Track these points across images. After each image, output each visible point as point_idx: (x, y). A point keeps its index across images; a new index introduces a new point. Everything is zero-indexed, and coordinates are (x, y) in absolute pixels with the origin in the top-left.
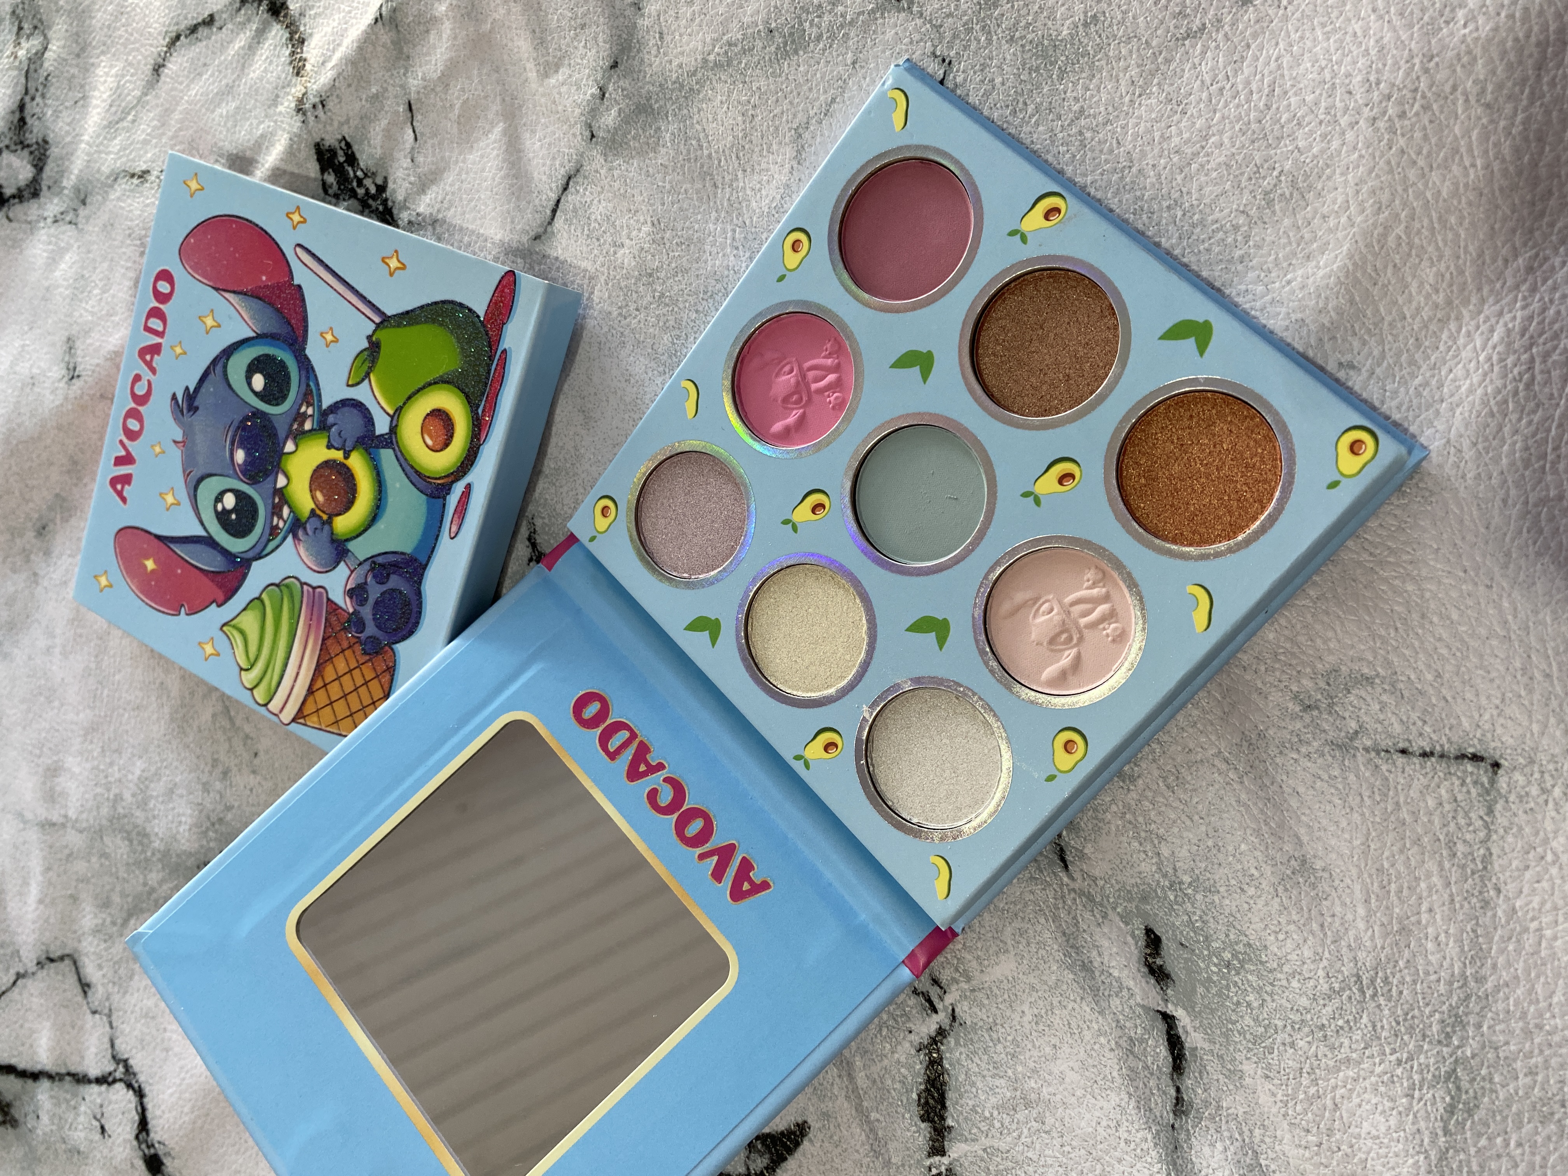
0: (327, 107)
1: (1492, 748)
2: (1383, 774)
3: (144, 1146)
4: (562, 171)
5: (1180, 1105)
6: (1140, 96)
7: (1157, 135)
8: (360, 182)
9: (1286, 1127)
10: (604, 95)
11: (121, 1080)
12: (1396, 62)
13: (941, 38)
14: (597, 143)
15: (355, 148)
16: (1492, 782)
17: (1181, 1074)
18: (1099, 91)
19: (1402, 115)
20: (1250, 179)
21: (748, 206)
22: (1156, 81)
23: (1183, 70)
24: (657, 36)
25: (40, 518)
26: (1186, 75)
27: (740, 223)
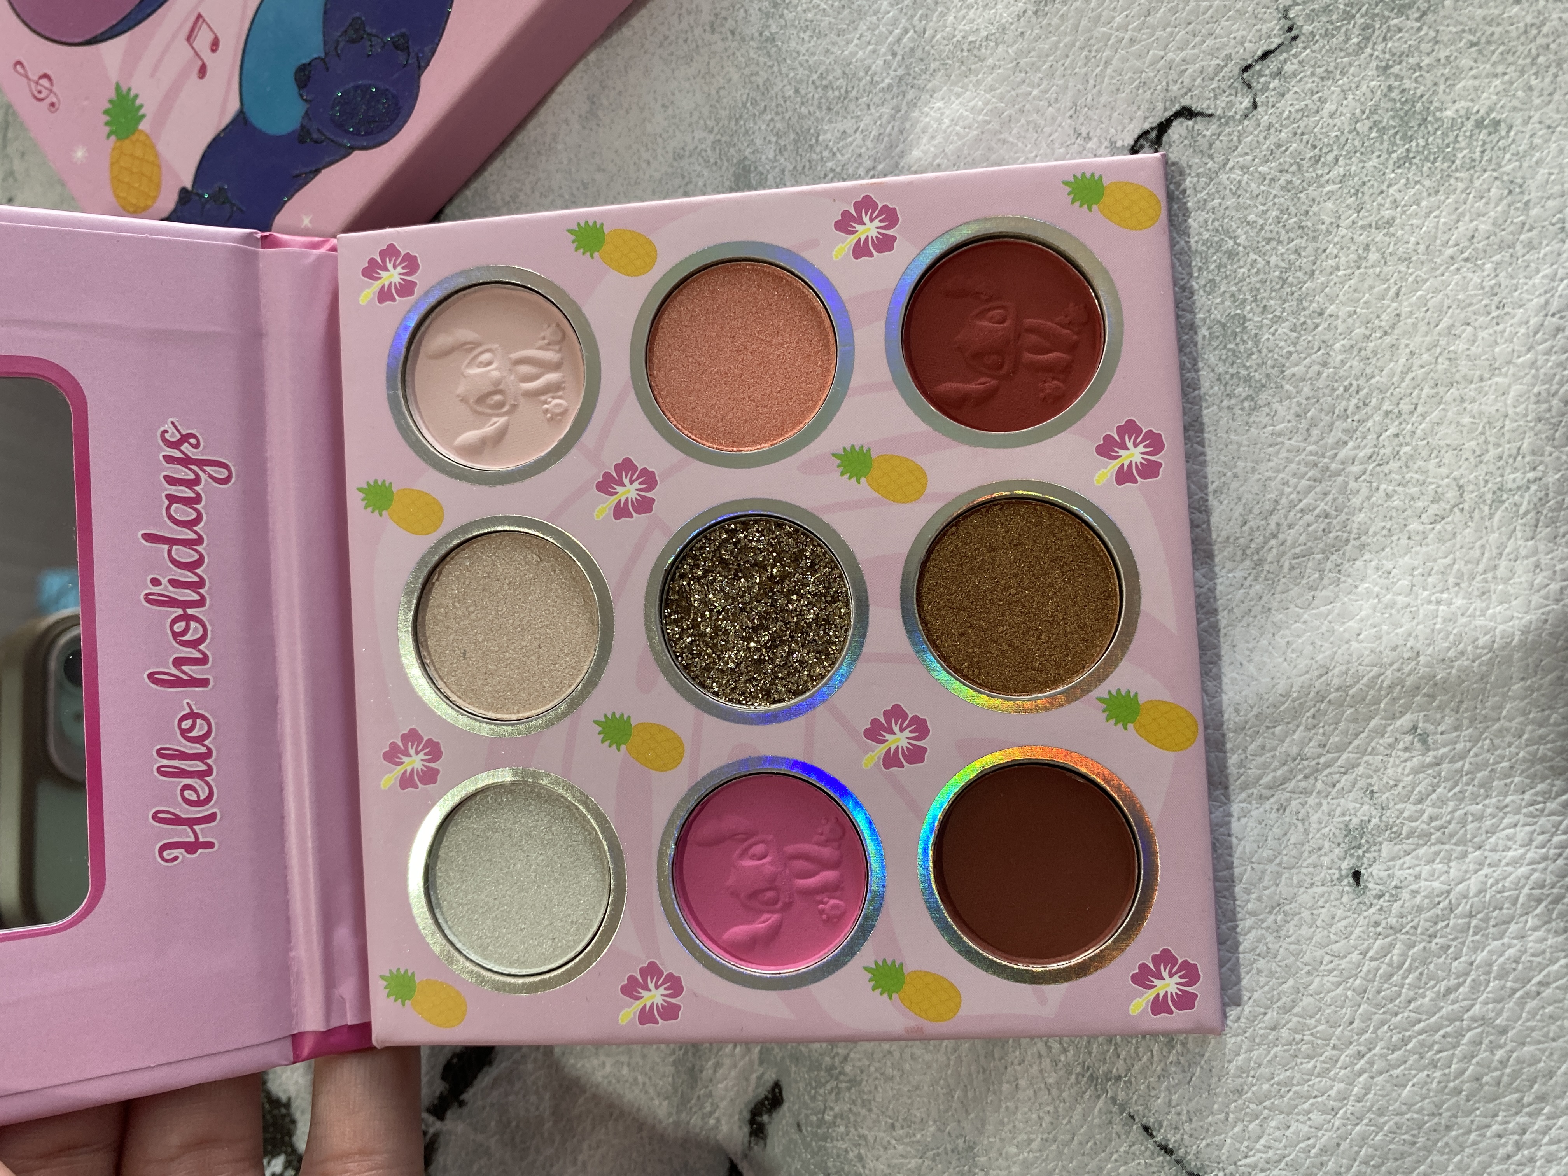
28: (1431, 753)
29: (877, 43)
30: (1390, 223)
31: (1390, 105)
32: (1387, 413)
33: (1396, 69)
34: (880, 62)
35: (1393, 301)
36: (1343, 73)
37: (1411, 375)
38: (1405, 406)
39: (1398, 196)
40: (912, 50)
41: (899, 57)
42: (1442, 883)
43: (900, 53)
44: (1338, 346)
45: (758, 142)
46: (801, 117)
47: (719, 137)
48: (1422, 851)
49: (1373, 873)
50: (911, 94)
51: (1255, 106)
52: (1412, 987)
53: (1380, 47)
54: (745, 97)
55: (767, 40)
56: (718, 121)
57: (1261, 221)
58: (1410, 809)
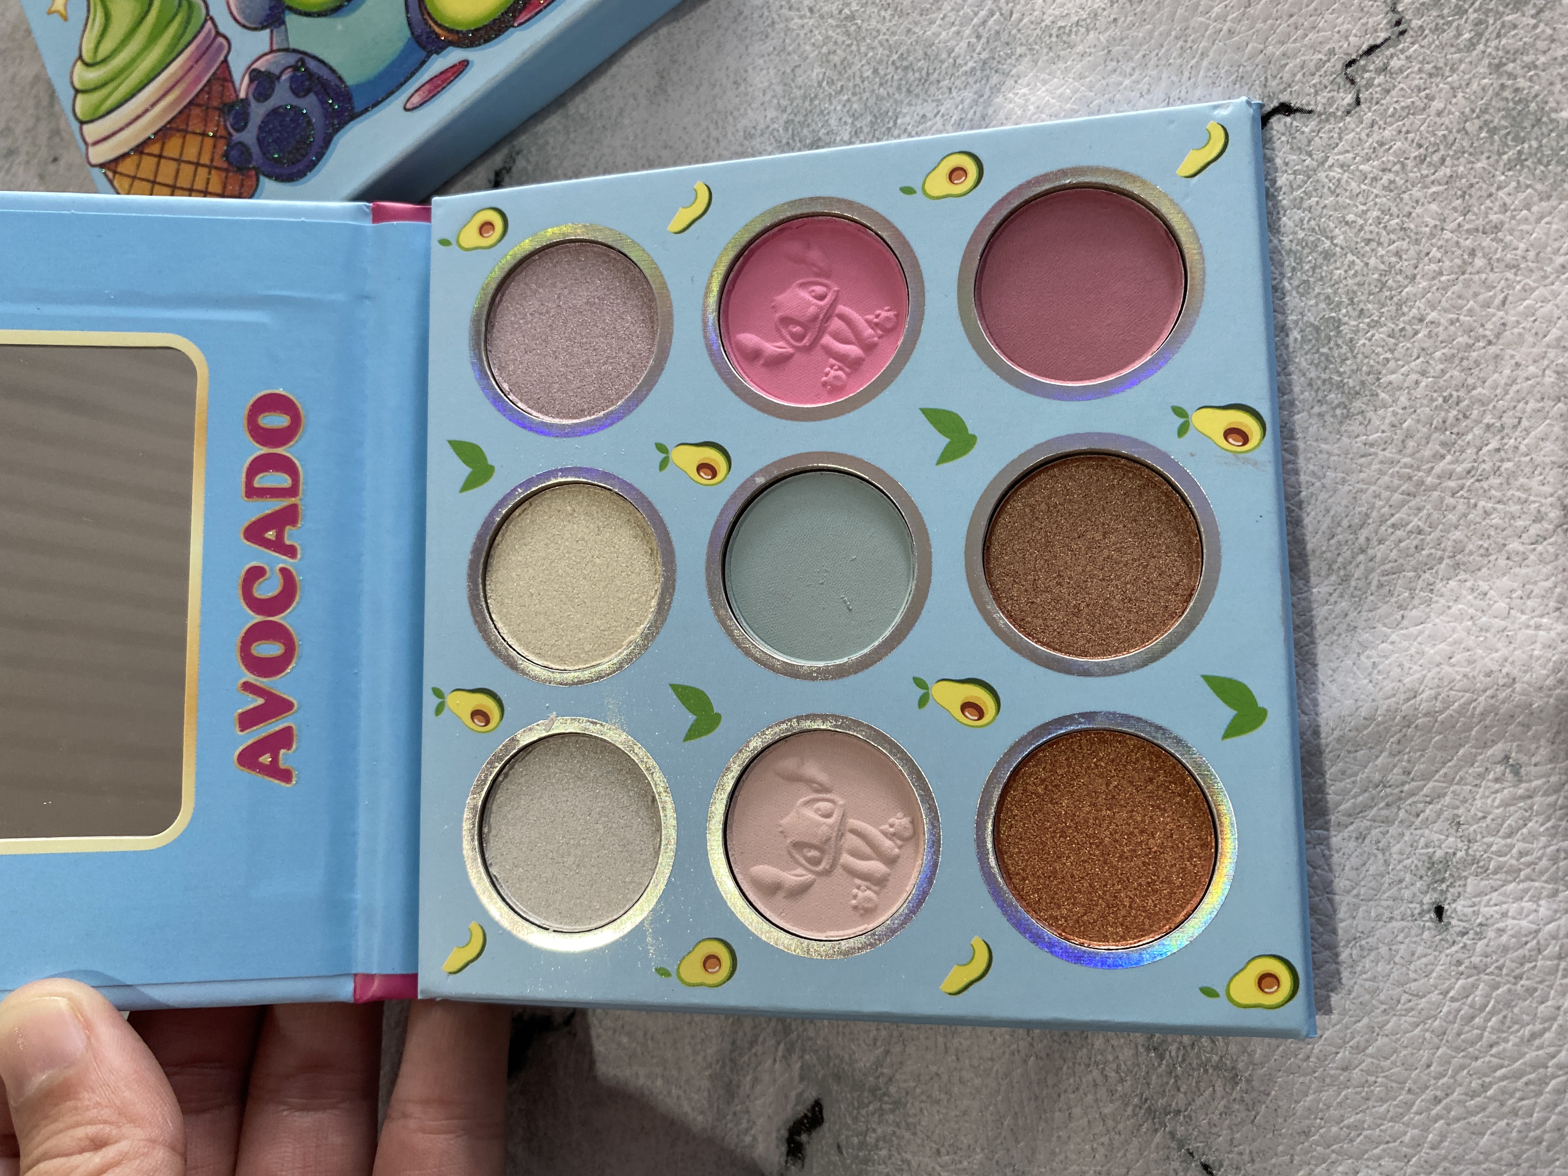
28: (1523, 785)
29: (961, 25)
30: (1497, 228)
31: (1502, 104)
32: (1488, 427)
33: (1510, 67)
34: (964, 44)
35: (1498, 309)
36: (1453, 70)
37: (1515, 388)
38: (1509, 420)
39: (1508, 200)
40: (998, 33)
41: (983, 40)
42: (1531, 922)
43: (985, 35)
44: (1438, 354)
45: (833, 122)
46: (879, 98)
47: (792, 117)
48: (1511, 887)
49: (1457, 909)
50: (995, 79)
51: (1358, 102)
52: (1494, 1030)
53: (1493, 44)
54: (821, 76)
55: (846, 18)
56: (792, 101)
57: (1360, 222)
58: (1498, 843)
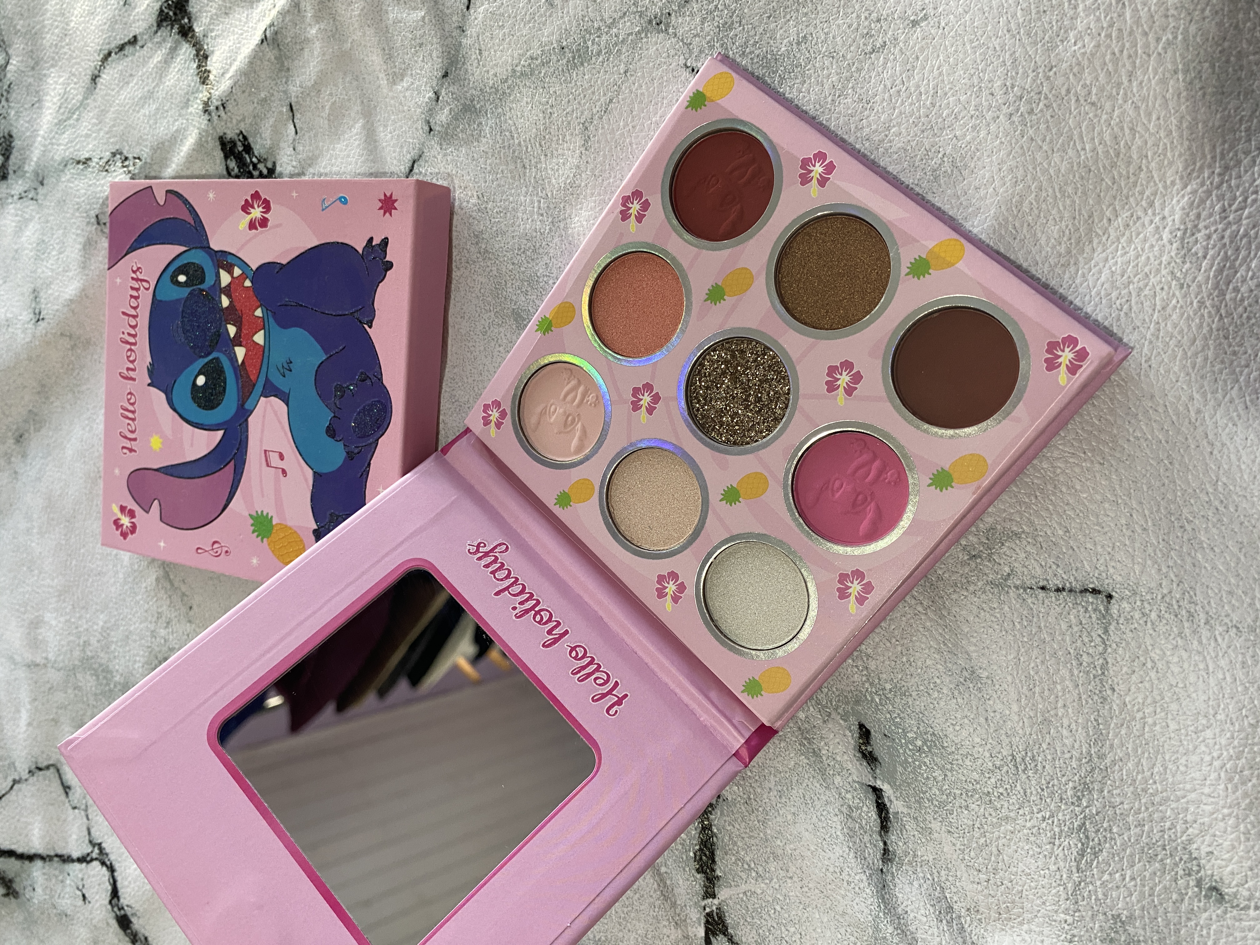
0: (227, 109)
1: (1106, 585)
2: (1029, 605)
3: (116, 909)
4: (408, 157)
5: (886, 854)
6: (839, 96)
7: (853, 127)
8: (255, 166)
9: (964, 869)
10: (438, 98)
11: (96, 859)
12: (1025, 72)
13: (691, 52)
14: (434, 135)
15: (251, 140)
16: (1107, 609)
17: (887, 832)
18: (809, 93)
19: (1031, 112)
20: (922, 160)
21: (549, 182)
22: (850, 85)
23: (871, 77)
24: (477, 52)
25: (18, 429)
26: (873, 81)
27: (544, 195)
